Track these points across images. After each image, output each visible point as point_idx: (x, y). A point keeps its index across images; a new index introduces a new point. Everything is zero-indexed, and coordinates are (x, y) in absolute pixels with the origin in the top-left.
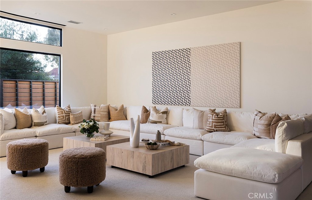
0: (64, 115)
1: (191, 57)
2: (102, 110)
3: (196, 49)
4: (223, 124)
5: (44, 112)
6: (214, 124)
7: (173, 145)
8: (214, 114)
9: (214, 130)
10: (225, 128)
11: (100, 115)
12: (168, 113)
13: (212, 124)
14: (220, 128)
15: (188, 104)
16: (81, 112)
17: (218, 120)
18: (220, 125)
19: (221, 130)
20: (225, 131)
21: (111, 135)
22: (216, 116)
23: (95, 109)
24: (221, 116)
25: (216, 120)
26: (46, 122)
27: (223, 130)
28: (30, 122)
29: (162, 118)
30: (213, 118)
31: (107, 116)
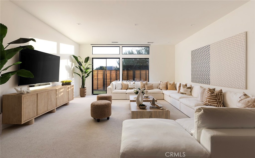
0: (143, 85)
1: (211, 51)
2: (163, 84)
3: (213, 45)
4: (215, 101)
5: (134, 83)
6: (208, 99)
7: (159, 109)
8: (210, 92)
9: (208, 104)
10: (217, 105)
11: (162, 87)
12: (192, 89)
13: (207, 99)
14: (213, 103)
15: (209, 83)
16: (153, 84)
17: (211, 97)
18: (212, 101)
19: (214, 105)
20: (218, 106)
21: (148, 97)
22: (210, 94)
23: (160, 83)
24: (215, 95)
25: (209, 97)
26: (134, 88)
27: (215, 105)
28: (127, 88)
29: (187, 91)
30: (208, 95)
31: (166, 87)
